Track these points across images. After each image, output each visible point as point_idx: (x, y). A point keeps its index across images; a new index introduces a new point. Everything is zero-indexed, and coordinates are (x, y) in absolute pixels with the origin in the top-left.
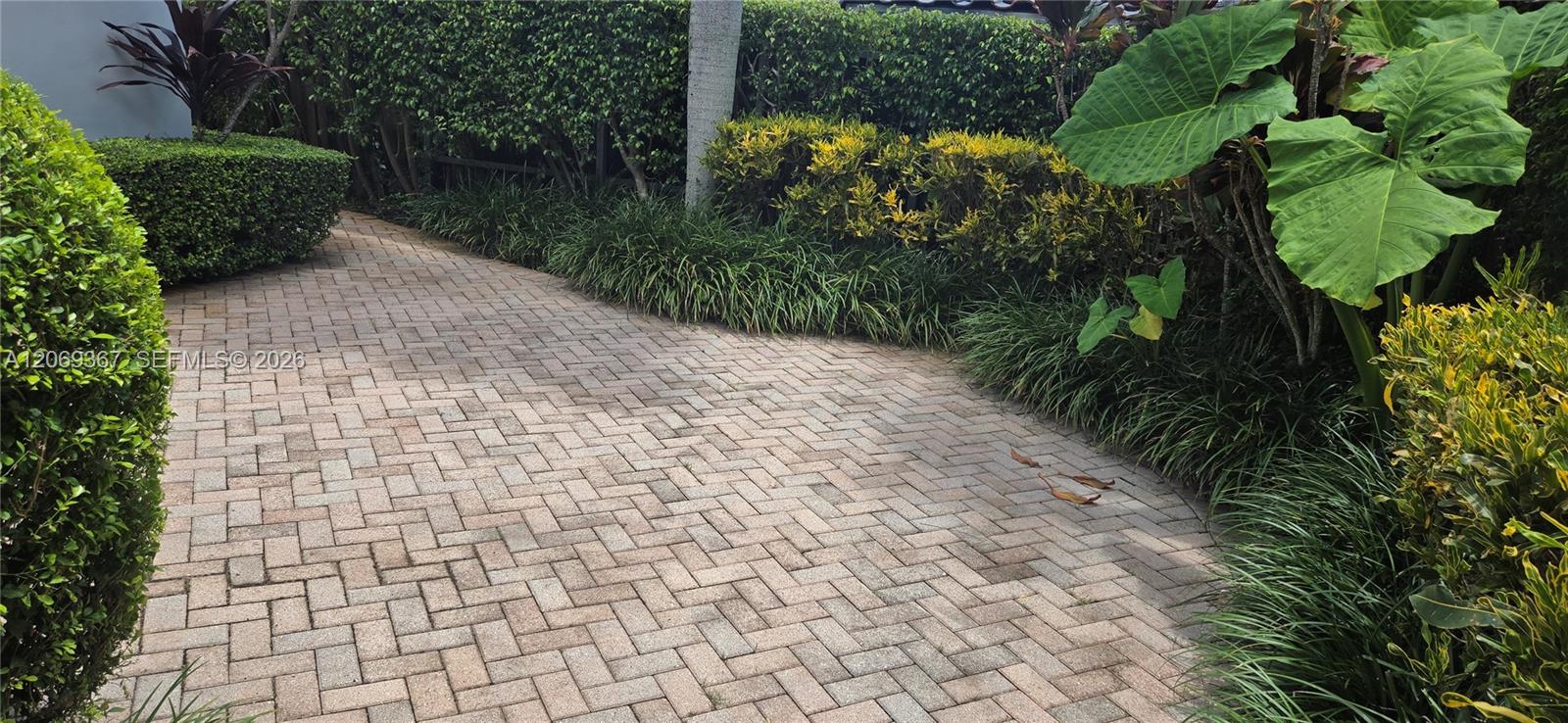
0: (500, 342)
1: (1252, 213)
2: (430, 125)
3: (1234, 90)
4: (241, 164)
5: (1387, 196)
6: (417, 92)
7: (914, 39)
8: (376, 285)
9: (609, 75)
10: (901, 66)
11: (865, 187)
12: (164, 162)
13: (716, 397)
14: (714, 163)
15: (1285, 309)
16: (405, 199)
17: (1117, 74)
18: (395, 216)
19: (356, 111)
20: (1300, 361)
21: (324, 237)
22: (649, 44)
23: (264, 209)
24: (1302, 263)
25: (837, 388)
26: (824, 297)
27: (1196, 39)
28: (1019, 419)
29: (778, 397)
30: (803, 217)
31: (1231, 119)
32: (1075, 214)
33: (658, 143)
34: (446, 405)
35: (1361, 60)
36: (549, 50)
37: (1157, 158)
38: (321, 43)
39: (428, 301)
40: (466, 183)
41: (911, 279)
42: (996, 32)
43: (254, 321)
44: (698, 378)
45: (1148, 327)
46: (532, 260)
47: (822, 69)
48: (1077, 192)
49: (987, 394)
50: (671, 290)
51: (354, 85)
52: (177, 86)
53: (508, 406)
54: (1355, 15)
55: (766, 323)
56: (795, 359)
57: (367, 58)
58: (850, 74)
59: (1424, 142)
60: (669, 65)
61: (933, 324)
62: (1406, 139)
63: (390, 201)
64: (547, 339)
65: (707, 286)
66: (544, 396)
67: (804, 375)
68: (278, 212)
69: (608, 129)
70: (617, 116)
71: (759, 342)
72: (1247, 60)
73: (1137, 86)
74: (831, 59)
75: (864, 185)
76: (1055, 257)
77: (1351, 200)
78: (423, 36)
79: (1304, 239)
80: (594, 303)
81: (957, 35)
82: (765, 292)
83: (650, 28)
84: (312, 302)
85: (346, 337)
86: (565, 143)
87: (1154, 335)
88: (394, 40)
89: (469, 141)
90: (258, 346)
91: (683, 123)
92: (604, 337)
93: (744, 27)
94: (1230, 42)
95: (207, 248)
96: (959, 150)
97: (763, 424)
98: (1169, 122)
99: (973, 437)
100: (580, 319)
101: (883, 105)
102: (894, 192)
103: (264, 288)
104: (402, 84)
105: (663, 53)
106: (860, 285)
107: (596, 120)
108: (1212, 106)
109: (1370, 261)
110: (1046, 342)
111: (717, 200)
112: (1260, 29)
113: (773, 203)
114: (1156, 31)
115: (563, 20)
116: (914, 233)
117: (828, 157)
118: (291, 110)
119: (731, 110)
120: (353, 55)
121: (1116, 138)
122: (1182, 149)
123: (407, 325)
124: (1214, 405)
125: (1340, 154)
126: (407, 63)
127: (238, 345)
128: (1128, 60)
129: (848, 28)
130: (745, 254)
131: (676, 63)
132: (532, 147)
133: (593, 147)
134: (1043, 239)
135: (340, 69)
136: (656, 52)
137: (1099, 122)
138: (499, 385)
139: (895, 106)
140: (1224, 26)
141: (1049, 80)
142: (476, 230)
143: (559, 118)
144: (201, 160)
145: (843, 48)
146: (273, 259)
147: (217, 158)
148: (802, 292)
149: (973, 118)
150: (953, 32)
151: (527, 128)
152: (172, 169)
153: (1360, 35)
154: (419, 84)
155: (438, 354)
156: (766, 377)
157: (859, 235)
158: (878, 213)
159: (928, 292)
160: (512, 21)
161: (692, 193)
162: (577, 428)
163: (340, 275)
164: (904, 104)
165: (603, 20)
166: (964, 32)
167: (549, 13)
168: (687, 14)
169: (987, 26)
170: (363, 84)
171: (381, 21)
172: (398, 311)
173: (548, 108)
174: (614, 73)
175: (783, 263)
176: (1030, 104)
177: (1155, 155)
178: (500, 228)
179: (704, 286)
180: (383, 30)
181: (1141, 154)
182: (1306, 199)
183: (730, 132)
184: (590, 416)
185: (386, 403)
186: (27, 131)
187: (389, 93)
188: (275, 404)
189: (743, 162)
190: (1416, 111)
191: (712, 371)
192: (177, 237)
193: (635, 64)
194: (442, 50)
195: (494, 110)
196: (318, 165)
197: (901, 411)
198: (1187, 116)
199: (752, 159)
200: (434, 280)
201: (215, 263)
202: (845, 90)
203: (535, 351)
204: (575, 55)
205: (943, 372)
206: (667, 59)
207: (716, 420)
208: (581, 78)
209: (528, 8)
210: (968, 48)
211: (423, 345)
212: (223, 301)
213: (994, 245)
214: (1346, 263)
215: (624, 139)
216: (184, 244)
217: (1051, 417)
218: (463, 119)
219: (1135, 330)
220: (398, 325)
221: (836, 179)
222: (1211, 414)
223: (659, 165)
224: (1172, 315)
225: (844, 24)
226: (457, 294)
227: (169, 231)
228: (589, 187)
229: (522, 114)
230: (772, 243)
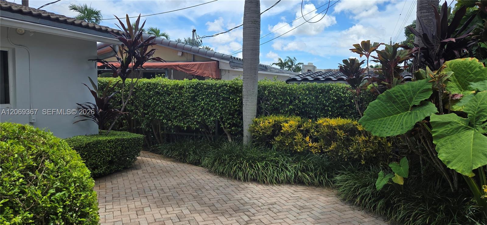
0: (189, 192)
1: (427, 143)
2: (166, 124)
3: (415, 107)
4: (113, 141)
5: (472, 140)
6: (163, 115)
7: (310, 91)
8: (151, 175)
9: (219, 106)
10: (306, 99)
11: (299, 137)
12: (91, 143)
13: (258, 208)
14: (252, 131)
15: (444, 174)
16: (159, 146)
17: (376, 103)
18: (156, 151)
19: (145, 121)
20: (453, 191)
21: (135, 160)
22: (231, 98)
23: (118, 154)
24: (447, 161)
25: (297, 203)
26: (289, 171)
27: (400, 92)
28: (359, 212)
29: (278, 208)
30: (280, 146)
31: (417, 115)
32: (368, 143)
33: (234, 125)
34: (173, 216)
35: (454, 95)
36: (202, 101)
37: (395, 128)
38: (136, 103)
39: (166, 179)
40: (177, 140)
41: (316, 164)
42: (334, 88)
43: (114, 190)
44: (252, 201)
45: (399, 180)
46: (197, 163)
47: (282, 101)
48: (367, 136)
49: (347, 203)
50: (241, 171)
51: (145, 114)
52: (95, 120)
53: (193, 215)
54: (449, 82)
55: (271, 180)
56: (282, 193)
57: (149, 106)
58: (291, 102)
59: (482, 123)
60: (237, 103)
61: (325, 179)
62: (476, 121)
63: (154, 147)
64: (203, 190)
65: (252, 170)
66: (203, 211)
67: (286, 199)
68: (122, 154)
69: (219, 122)
70: (222, 118)
71: (270, 187)
72: (418, 98)
73: (384, 106)
74: (285, 98)
75: (299, 135)
76: (363, 156)
77: (461, 141)
78: (165, 99)
79: (446, 153)
80: (217, 177)
81: (323, 90)
82: (270, 171)
83: (230, 93)
84: (131, 182)
85: (142, 193)
86: (207, 127)
87: (402, 183)
88: (157, 101)
89: (178, 128)
90: (115, 198)
91: (242, 119)
92: (221, 188)
93: (258, 91)
94: (411, 92)
95: (101, 167)
96: (328, 124)
97: (274, 218)
98: (396, 117)
99: (345, 220)
100: (213, 182)
101: (302, 110)
102: (308, 137)
103: (117, 178)
104: (159, 113)
105: (235, 99)
106: (300, 167)
107: (216, 120)
108: (409, 112)
109: (470, 161)
110: (365, 185)
111: (254, 142)
112: (421, 88)
113: (271, 142)
114: (387, 90)
115: (205, 92)
116: (316, 149)
117: (287, 128)
118: (126, 122)
119: (256, 115)
120: (144, 105)
121: (380, 122)
122: (402, 125)
123: (160, 188)
124: (426, 207)
125: (455, 126)
126: (160, 107)
127: (109, 198)
128: (379, 99)
129: (290, 89)
130: (263, 159)
131: (239, 102)
132: (196, 128)
133: (214, 127)
134: (358, 150)
135: (141, 110)
136: (233, 99)
137: (373, 117)
138: (189, 208)
139: (306, 111)
140: (409, 88)
141: (353, 101)
142: (180, 154)
143: (205, 120)
144: (101, 141)
145: (288, 95)
146: (120, 169)
147: (106, 140)
148: (282, 170)
149: (330, 113)
150: (321, 89)
151: (195, 123)
152: (93, 144)
153: (452, 87)
154: (163, 112)
155: (170, 198)
156: (273, 200)
157: (299, 151)
158: (304, 144)
159: (323, 169)
160: (191, 94)
161: (245, 140)
162: (215, 222)
163: (140, 172)
164: (308, 110)
165: (217, 91)
166: (325, 89)
167: (201, 90)
168: (242, 89)
169: (331, 87)
170: (148, 114)
171: (153, 96)
172: (157, 183)
173: (201, 117)
174: (221, 106)
175: (275, 161)
176: (347, 108)
177: (394, 127)
178: (187, 153)
179: (251, 170)
180: (154, 98)
181: (389, 127)
182: (446, 140)
183: (256, 122)
184: (219, 217)
185: (155, 217)
186: (65, 158)
187: (155, 116)
188: (121, 219)
189: (261, 130)
190: (478, 113)
191: (256, 199)
192: (93, 165)
193: (227, 103)
194: (171, 102)
195: (185, 118)
196: (135, 139)
197: (319, 211)
198: (401, 115)
199: (263, 129)
200: (167, 172)
201: (103, 172)
202: (290, 107)
203: (200, 195)
204: (209, 102)
205: (331, 195)
206: (236, 101)
207: (259, 217)
208: (211, 108)
209: (196, 89)
210: (326, 93)
211: (165, 195)
212: (105, 183)
213: (342, 153)
214: (461, 161)
215: (224, 124)
216: (95, 166)
217: (370, 211)
218: (176, 122)
219: (395, 181)
220: (157, 188)
221: (290, 134)
222: (426, 211)
223: (234, 132)
224: (406, 176)
225: (288, 88)
226: (175, 176)
227: (91, 163)
228: (214, 140)
229: (194, 119)
230: (271, 155)
